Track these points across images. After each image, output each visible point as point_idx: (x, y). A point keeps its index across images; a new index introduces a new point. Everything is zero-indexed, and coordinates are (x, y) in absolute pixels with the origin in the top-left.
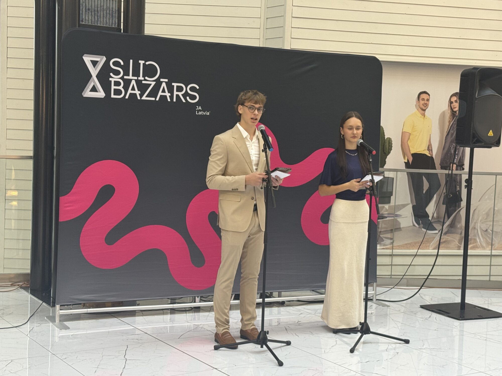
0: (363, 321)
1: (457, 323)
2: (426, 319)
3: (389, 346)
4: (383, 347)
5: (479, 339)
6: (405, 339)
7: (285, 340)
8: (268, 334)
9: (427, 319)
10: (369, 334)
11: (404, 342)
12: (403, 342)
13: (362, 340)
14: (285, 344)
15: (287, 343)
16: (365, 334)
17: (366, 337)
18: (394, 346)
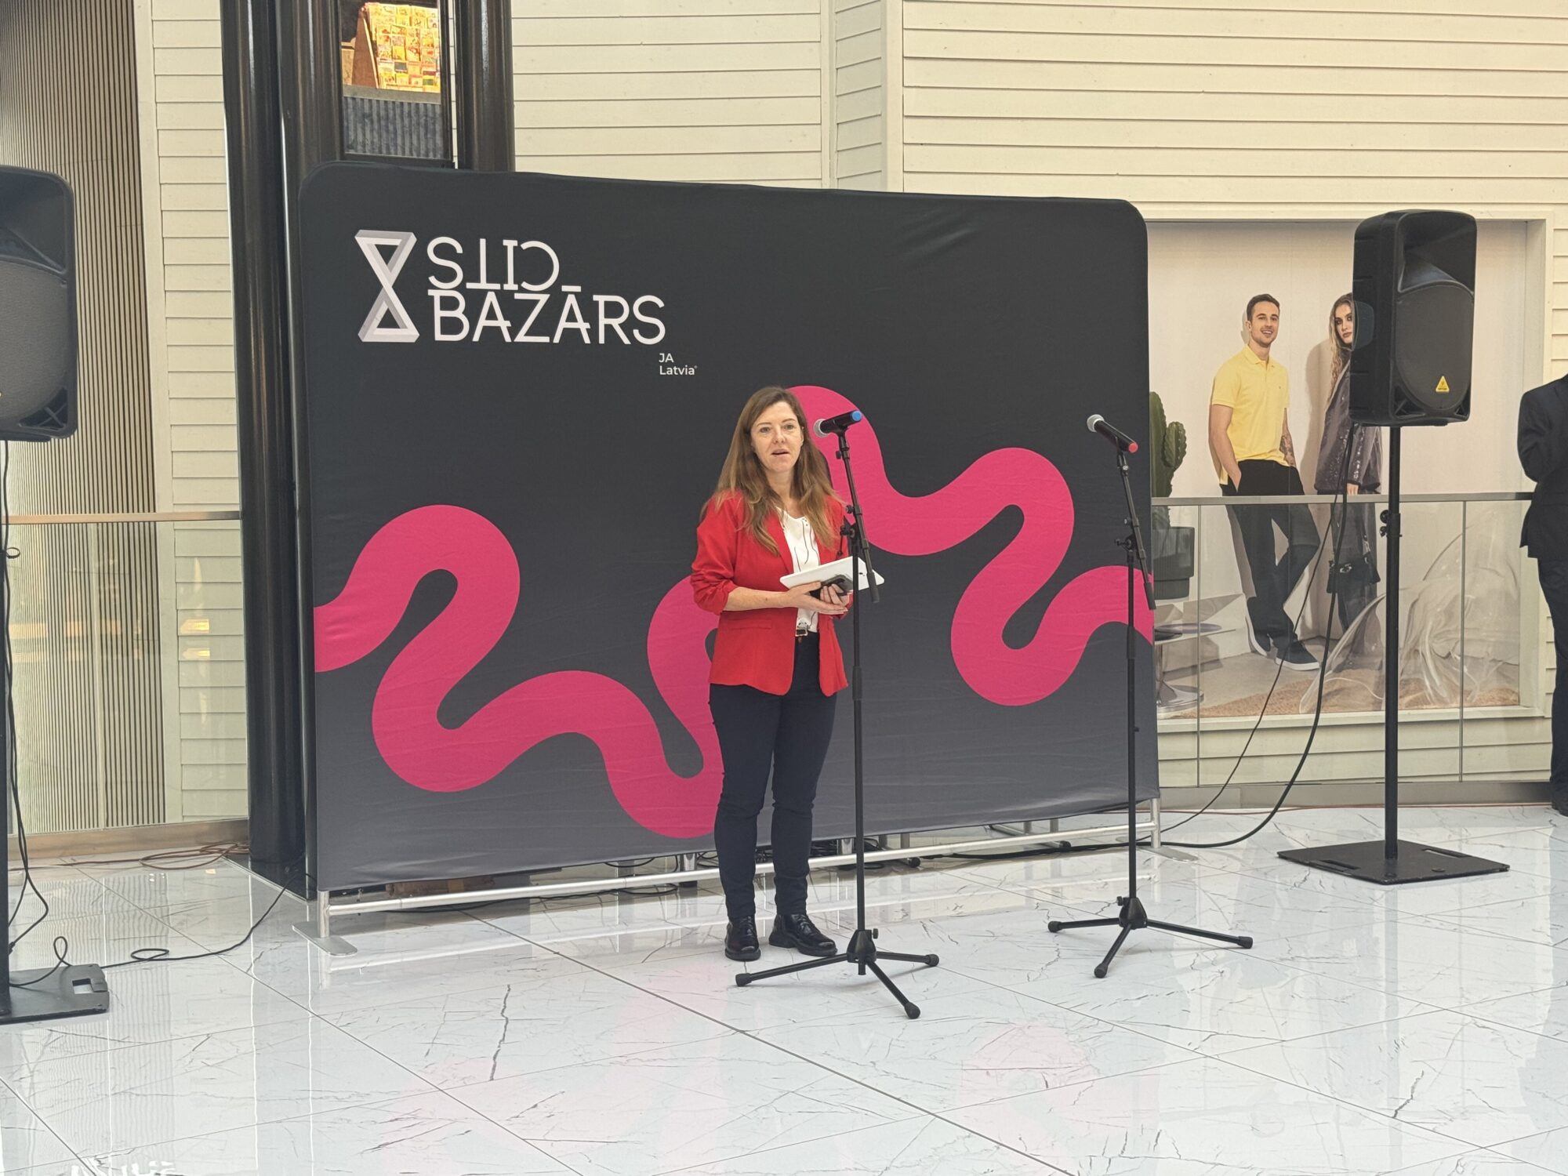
0: (1126, 894)
1: (1379, 891)
2: (1295, 885)
3: (1198, 955)
4: (1182, 960)
5: (1437, 928)
6: (1240, 937)
7: (924, 954)
8: (876, 937)
9: (1297, 885)
10: (1145, 927)
11: (1239, 944)
12: (1236, 945)
13: (1125, 944)
14: (924, 964)
15: (927, 961)
16: (1134, 928)
17: (1136, 936)
18: (1211, 955)
